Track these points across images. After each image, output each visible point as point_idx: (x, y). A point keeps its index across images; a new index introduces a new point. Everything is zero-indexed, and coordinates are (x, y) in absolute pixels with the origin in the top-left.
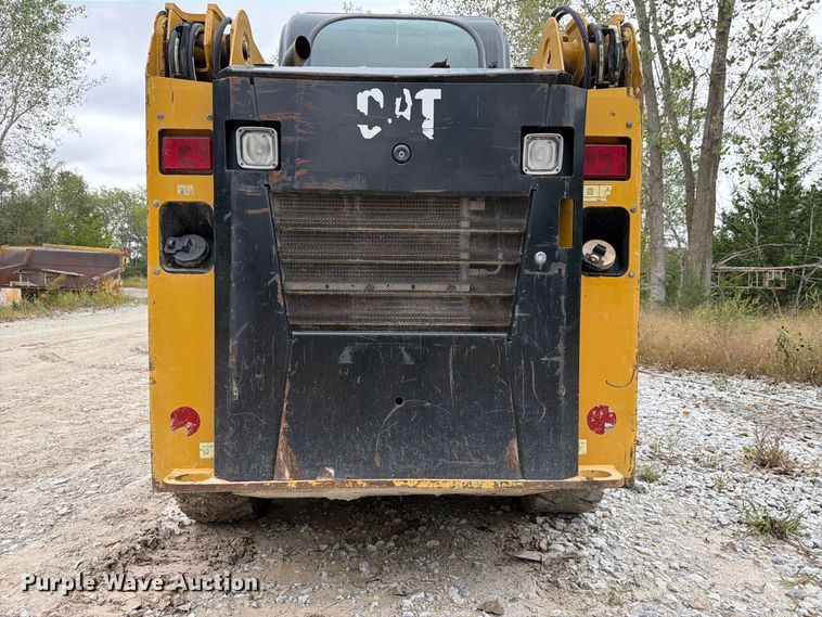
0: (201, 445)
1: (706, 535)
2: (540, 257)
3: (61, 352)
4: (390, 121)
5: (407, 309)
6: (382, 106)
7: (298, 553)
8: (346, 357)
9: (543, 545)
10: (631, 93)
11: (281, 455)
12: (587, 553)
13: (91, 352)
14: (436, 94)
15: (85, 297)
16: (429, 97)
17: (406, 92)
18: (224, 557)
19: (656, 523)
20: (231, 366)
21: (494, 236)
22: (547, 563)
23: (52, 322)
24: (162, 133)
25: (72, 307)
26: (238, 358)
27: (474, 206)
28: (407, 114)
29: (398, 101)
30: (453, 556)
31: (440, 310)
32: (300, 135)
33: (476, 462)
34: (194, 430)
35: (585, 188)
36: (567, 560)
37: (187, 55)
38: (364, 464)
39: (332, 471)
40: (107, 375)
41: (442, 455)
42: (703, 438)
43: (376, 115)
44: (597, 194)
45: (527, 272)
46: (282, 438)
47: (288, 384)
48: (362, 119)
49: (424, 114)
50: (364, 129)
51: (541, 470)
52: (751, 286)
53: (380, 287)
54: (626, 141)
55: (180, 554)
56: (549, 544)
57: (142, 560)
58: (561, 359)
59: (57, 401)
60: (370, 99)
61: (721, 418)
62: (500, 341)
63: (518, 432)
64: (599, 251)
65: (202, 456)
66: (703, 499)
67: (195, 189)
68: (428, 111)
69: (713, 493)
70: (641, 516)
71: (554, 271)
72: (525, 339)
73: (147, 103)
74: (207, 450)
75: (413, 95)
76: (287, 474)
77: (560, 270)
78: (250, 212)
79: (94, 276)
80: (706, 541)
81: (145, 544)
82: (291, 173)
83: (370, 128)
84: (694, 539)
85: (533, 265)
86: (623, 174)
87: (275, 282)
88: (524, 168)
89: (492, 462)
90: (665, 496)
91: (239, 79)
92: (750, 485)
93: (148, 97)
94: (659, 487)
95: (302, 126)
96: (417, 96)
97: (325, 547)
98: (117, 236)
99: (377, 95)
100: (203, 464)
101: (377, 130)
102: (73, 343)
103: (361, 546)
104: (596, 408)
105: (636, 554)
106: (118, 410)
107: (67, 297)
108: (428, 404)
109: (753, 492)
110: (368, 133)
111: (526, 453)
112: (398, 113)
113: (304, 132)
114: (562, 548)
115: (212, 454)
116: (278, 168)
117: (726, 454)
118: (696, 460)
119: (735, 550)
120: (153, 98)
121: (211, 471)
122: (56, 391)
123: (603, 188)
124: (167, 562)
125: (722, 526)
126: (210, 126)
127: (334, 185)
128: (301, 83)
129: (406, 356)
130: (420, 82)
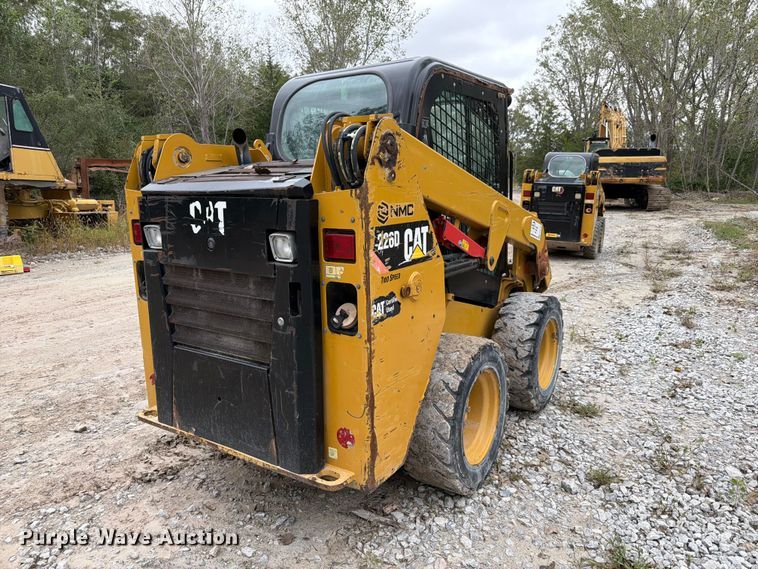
2: (281, 321)
4: (204, 222)
6: (200, 213)
8: (195, 367)
10: (354, 194)
11: (174, 414)
14: (224, 205)
16: (221, 206)
17: (211, 203)
28: (211, 218)
29: (207, 209)
32: (168, 231)
33: (256, 448)
35: (327, 268)
38: (207, 431)
39: (194, 430)
41: (240, 437)
43: (198, 218)
44: (334, 272)
45: (273, 330)
46: (174, 405)
47: (174, 376)
48: (193, 221)
49: (219, 218)
51: (287, 464)
54: (353, 233)
58: (295, 394)
60: (195, 208)
62: (264, 373)
63: (275, 435)
64: (344, 315)
68: (221, 216)
71: (288, 332)
72: (276, 374)
75: (214, 205)
76: (178, 426)
77: (292, 332)
78: (152, 275)
82: (166, 253)
83: (196, 227)
85: (277, 326)
86: (352, 258)
87: (164, 317)
88: (275, 256)
89: (263, 449)
95: (169, 225)
96: (216, 206)
101: (199, 227)
104: (341, 429)
108: (232, 405)
110: (195, 229)
111: (280, 450)
112: (208, 217)
113: (169, 228)
116: (163, 248)
123: (339, 268)
126: (138, 217)
127: (184, 261)
128: (166, 198)
129: (221, 373)
130: (217, 196)
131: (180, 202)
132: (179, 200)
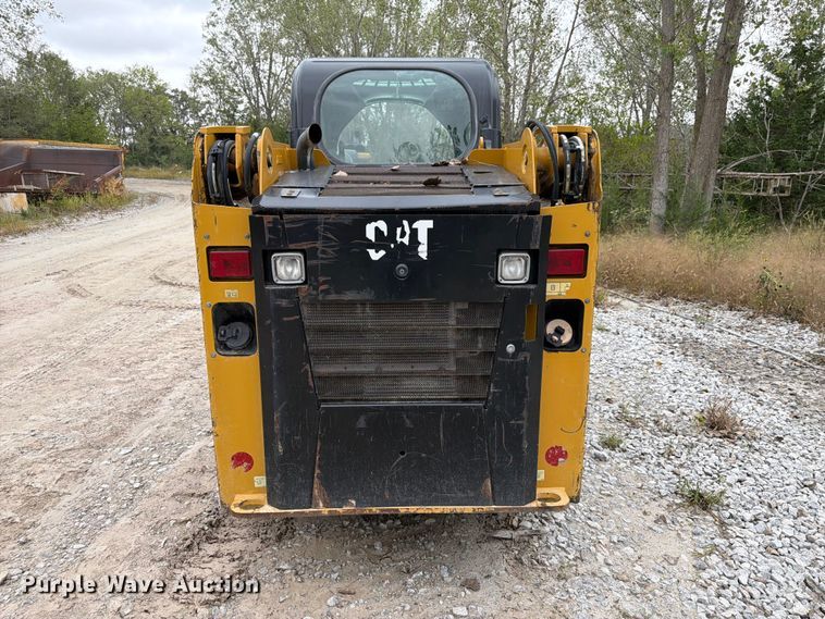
0: (255, 478)
1: (646, 507)
2: (511, 348)
3: (86, 283)
4: (392, 246)
5: (408, 384)
6: (386, 234)
7: (327, 529)
8: (362, 423)
9: (515, 523)
10: (591, 208)
11: (316, 492)
12: (547, 529)
13: (113, 282)
14: (429, 224)
15: (90, 199)
16: (424, 226)
17: (405, 223)
18: (272, 535)
19: (609, 495)
20: (276, 431)
21: (477, 329)
22: (517, 540)
23: (65, 235)
24: (209, 249)
25: (78, 212)
26: (282, 425)
27: (460, 306)
28: (406, 240)
29: (399, 230)
30: (445, 534)
31: (433, 384)
32: (322, 259)
33: (460, 494)
34: (250, 468)
35: (549, 286)
36: (531, 536)
37: (223, 179)
38: (378, 497)
39: (354, 502)
40: (136, 316)
41: (435, 490)
42: (668, 394)
43: (382, 241)
44: (558, 289)
45: (500, 359)
46: (316, 480)
47: (319, 443)
48: (371, 245)
49: (420, 240)
50: (372, 252)
51: (508, 499)
52: (755, 193)
53: (387, 368)
54: (585, 247)
55: (238, 531)
56: (520, 521)
57: (211, 539)
58: (524, 423)
59: (98, 351)
60: (377, 229)
61: (690, 367)
62: (478, 410)
63: (491, 474)
64: (559, 332)
65: (256, 485)
66: (652, 467)
67: (238, 292)
68: (423, 237)
69: (662, 460)
70: (598, 488)
71: (521, 358)
72: (498, 407)
73: (195, 226)
74: (260, 481)
75: (410, 225)
76: (321, 505)
77: (526, 358)
78: (285, 319)
79: (96, 177)
80: (645, 513)
81: (211, 525)
82: (316, 288)
83: (377, 252)
84: (635, 511)
85: (505, 354)
86: (581, 272)
87: (306, 370)
88: (499, 278)
89: (472, 494)
90: (622, 465)
91: (271, 217)
92: (695, 450)
93: (195, 221)
94: (619, 454)
95: (324, 252)
96: (414, 226)
97: (347, 523)
98: (110, 121)
99: (382, 225)
100: (258, 491)
101: (382, 253)
102: (93, 269)
103: (374, 524)
104: (552, 448)
105: (587, 528)
106: (155, 363)
107: (73, 201)
108: (424, 455)
109: (695, 459)
110: (375, 255)
111: (497, 488)
112: (399, 240)
113: (324, 256)
114: (529, 525)
115: (264, 484)
116: (305, 283)
117: (684, 414)
118: (656, 422)
119: (665, 522)
120: (199, 222)
121: (263, 497)
122: (95, 340)
123: (564, 285)
124: (229, 540)
125: (661, 497)
126: (248, 243)
127: (349, 296)
128: (321, 217)
129: (408, 421)
130: (415, 214)
131: (346, 222)
132: (347, 220)
